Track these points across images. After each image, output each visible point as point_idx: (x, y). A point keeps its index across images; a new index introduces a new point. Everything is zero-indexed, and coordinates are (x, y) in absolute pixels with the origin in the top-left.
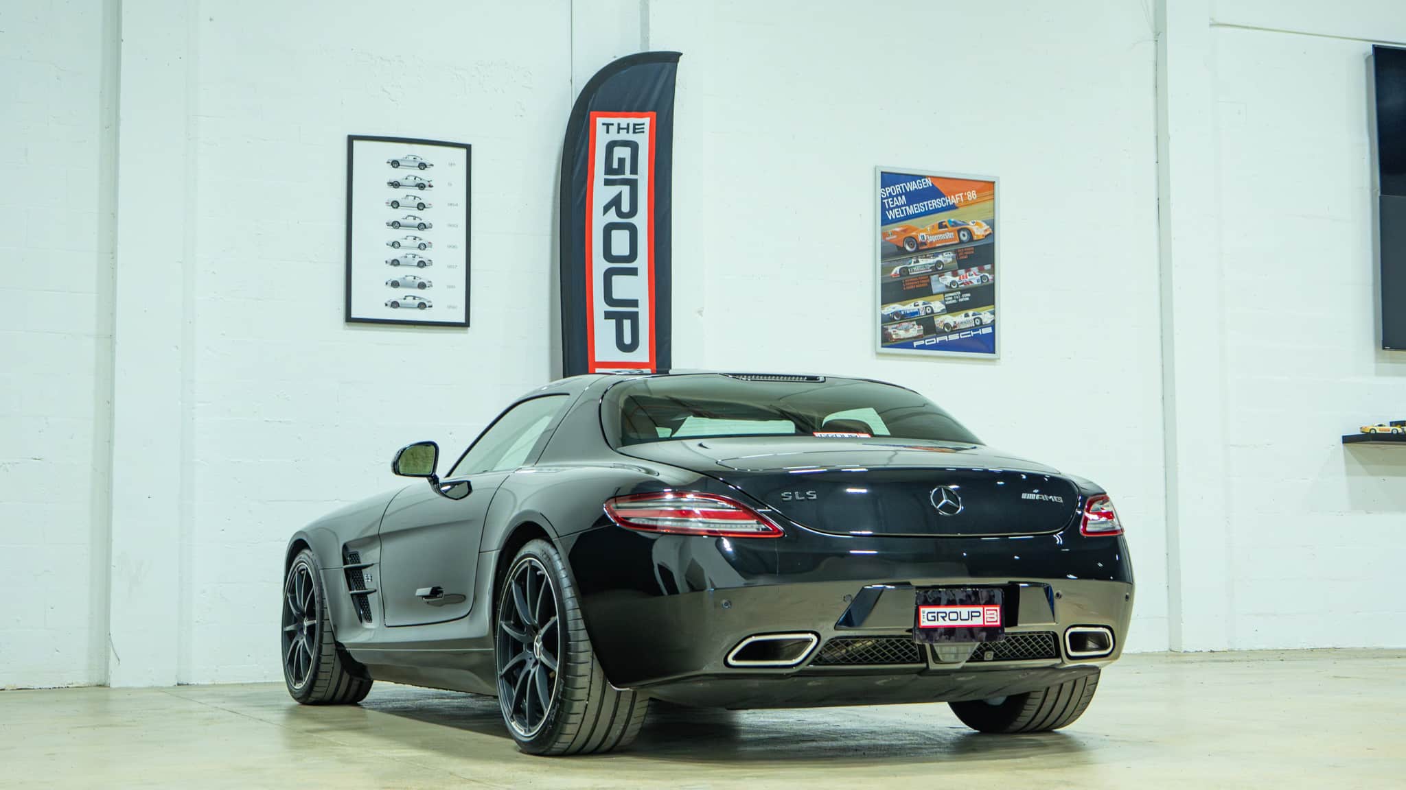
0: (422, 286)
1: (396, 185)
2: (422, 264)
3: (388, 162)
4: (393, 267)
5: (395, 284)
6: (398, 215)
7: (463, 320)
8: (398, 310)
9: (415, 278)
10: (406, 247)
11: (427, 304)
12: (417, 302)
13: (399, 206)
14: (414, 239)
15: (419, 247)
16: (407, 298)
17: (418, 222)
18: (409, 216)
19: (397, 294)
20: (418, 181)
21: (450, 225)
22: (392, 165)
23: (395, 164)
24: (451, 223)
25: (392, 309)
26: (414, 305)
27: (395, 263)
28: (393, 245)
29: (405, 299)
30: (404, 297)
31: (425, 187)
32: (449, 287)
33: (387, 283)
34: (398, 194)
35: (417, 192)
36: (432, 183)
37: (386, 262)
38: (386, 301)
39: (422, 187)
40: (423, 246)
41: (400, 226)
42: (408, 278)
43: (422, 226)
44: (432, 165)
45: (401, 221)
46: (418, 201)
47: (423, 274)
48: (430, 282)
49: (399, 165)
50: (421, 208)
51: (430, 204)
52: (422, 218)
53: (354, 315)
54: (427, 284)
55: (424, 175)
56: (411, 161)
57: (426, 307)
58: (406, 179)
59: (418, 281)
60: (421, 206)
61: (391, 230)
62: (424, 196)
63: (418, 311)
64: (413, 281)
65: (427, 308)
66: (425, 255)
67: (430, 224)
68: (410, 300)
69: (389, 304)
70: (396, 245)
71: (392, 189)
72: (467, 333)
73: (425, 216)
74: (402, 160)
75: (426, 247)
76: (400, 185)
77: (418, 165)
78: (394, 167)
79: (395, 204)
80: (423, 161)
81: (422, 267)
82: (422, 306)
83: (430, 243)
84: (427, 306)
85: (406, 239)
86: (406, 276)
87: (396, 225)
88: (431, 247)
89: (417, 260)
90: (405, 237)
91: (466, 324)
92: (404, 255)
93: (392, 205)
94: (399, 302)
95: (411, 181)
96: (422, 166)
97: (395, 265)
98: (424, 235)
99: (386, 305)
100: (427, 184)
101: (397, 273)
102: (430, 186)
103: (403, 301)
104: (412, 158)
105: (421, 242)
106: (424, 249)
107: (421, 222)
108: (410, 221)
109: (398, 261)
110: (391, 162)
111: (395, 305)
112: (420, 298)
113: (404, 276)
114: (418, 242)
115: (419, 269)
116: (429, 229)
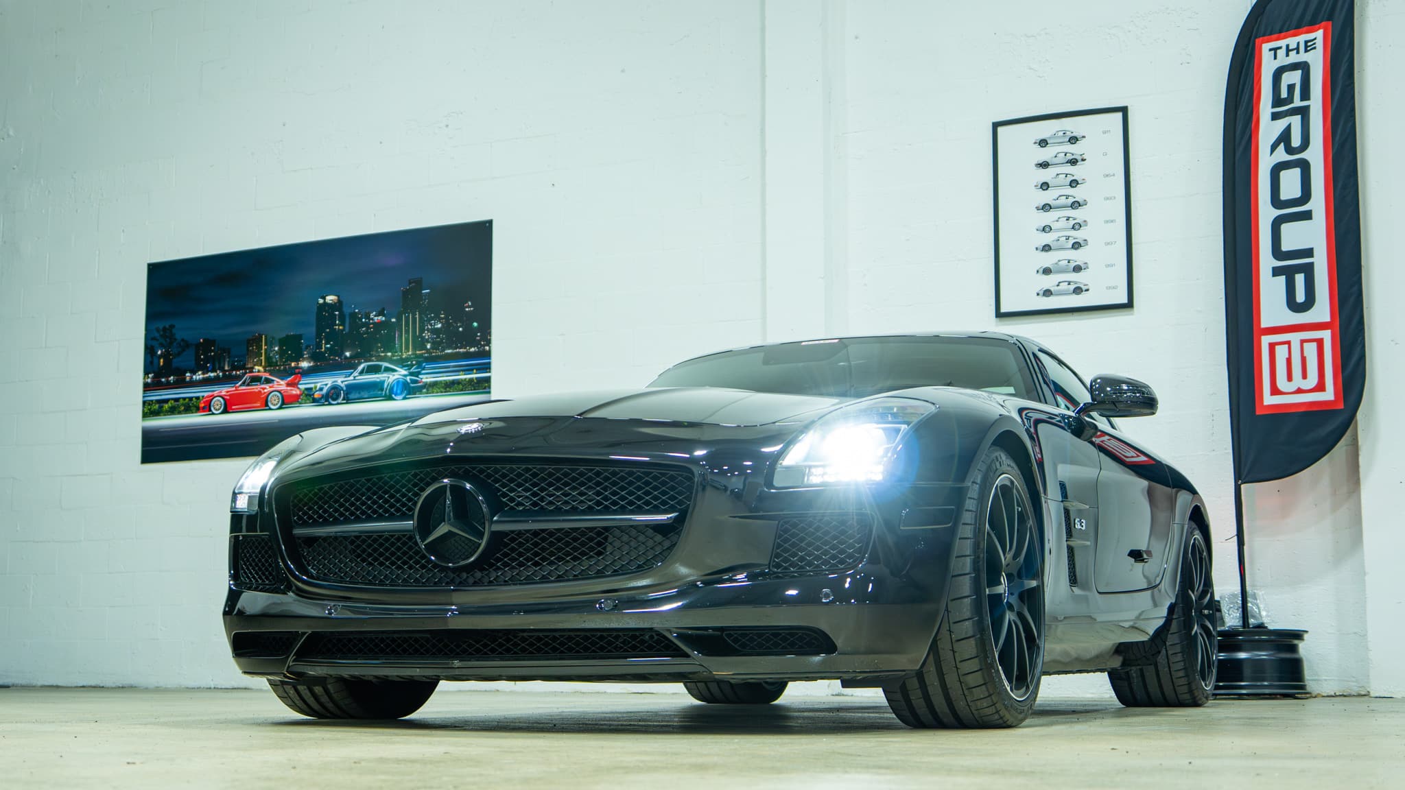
0: (1077, 269)
1: (1045, 165)
2: (1077, 246)
3: (1035, 143)
4: (1044, 253)
5: (1047, 271)
6: (1048, 197)
7: (1125, 300)
8: (1051, 298)
9: (1069, 262)
10: (1058, 230)
11: (1084, 288)
12: (1072, 287)
13: (1048, 187)
14: (1067, 220)
15: (1073, 228)
16: (1061, 284)
17: (1071, 200)
18: (1060, 196)
19: (1049, 282)
20: (1069, 157)
21: (1108, 199)
22: (1039, 145)
23: (1043, 143)
24: (1108, 196)
25: (1045, 298)
26: (1069, 291)
27: (1047, 248)
28: (1044, 230)
29: (1058, 285)
30: (1057, 283)
31: (1077, 162)
32: (1108, 266)
33: (1038, 272)
34: (1046, 175)
35: (1069, 169)
36: (1084, 157)
37: (1037, 249)
38: (1037, 290)
39: (1074, 163)
40: (1077, 226)
41: (1051, 208)
42: (1060, 263)
43: (1076, 205)
44: (1084, 137)
45: (1053, 203)
46: (1070, 178)
47: (1078, 256)
48: (1086, 263)
49: (1047, 144)
50: (1074, 185)
51: (1084, 180)
52: (1074, 195)
53: (1003, 310)
54: (1083, 266)
55: (1075, 150)
56: (1059, 137)
57: (1082, 291)
58: (1056, 157)
59: (1073, 264)
60: (1074, 183)
61: (1042, 214)
62: (1077, 172)
63: (1075, 296)
64: (1067, 265)
65: (1084, 292)
66: (1079, 235)
67: (1085, 200)
68: (1064, 286)
69: (1041, 293)
70: (1046, 229)
71: (1041, 171)
72: (1132, 314)
73: (1078, 193)
74: (1050, 138)
75: (1081, 227)
76: (1049, 165)
77: (1068, 140)
78: (1042, 147)
79: (1045, 186)
80: (1073, 135)
81: (1076, 249)
82: (1078, 290)
83: (1085, 221)
84: (1084, 290)
85: (1057, 221)
86: (1059, 261)
87: (1046, 207)
88: (1086, 226)
89: (1071, 241)
90: (1057, 219)
91: (1129, 305)
92: (1056, 238)
93: (1041, 188)
94: (1052, 289)
95: (1061, 158)
96: (1073, 140)
97: (1047, 251)
98: (1078, 214)
99: (1038, 294)
100: (1079, 158)
101: (1049, 259)
102: (1083, 160)
103: (1057, 288)
104: (1061, 134)
105: (1075, 221)
106: (1079, 229)
107: (1074, 200)
108: (1063, 201)
109: (1048, 245)
110: (1038, 142)
111: (1048, 293)
112: (1076, 283)
113: (1057, 261)
114: (1072, 222)
115: (1073, 251)
116: (1084, 207)
